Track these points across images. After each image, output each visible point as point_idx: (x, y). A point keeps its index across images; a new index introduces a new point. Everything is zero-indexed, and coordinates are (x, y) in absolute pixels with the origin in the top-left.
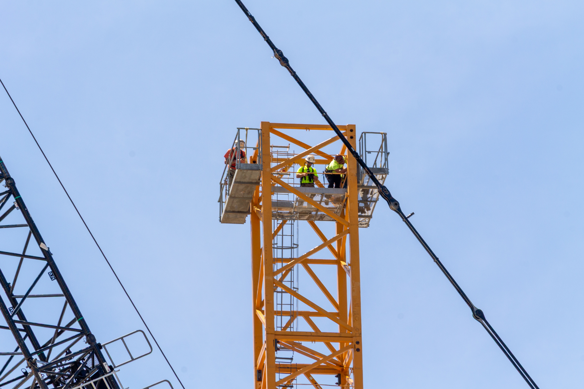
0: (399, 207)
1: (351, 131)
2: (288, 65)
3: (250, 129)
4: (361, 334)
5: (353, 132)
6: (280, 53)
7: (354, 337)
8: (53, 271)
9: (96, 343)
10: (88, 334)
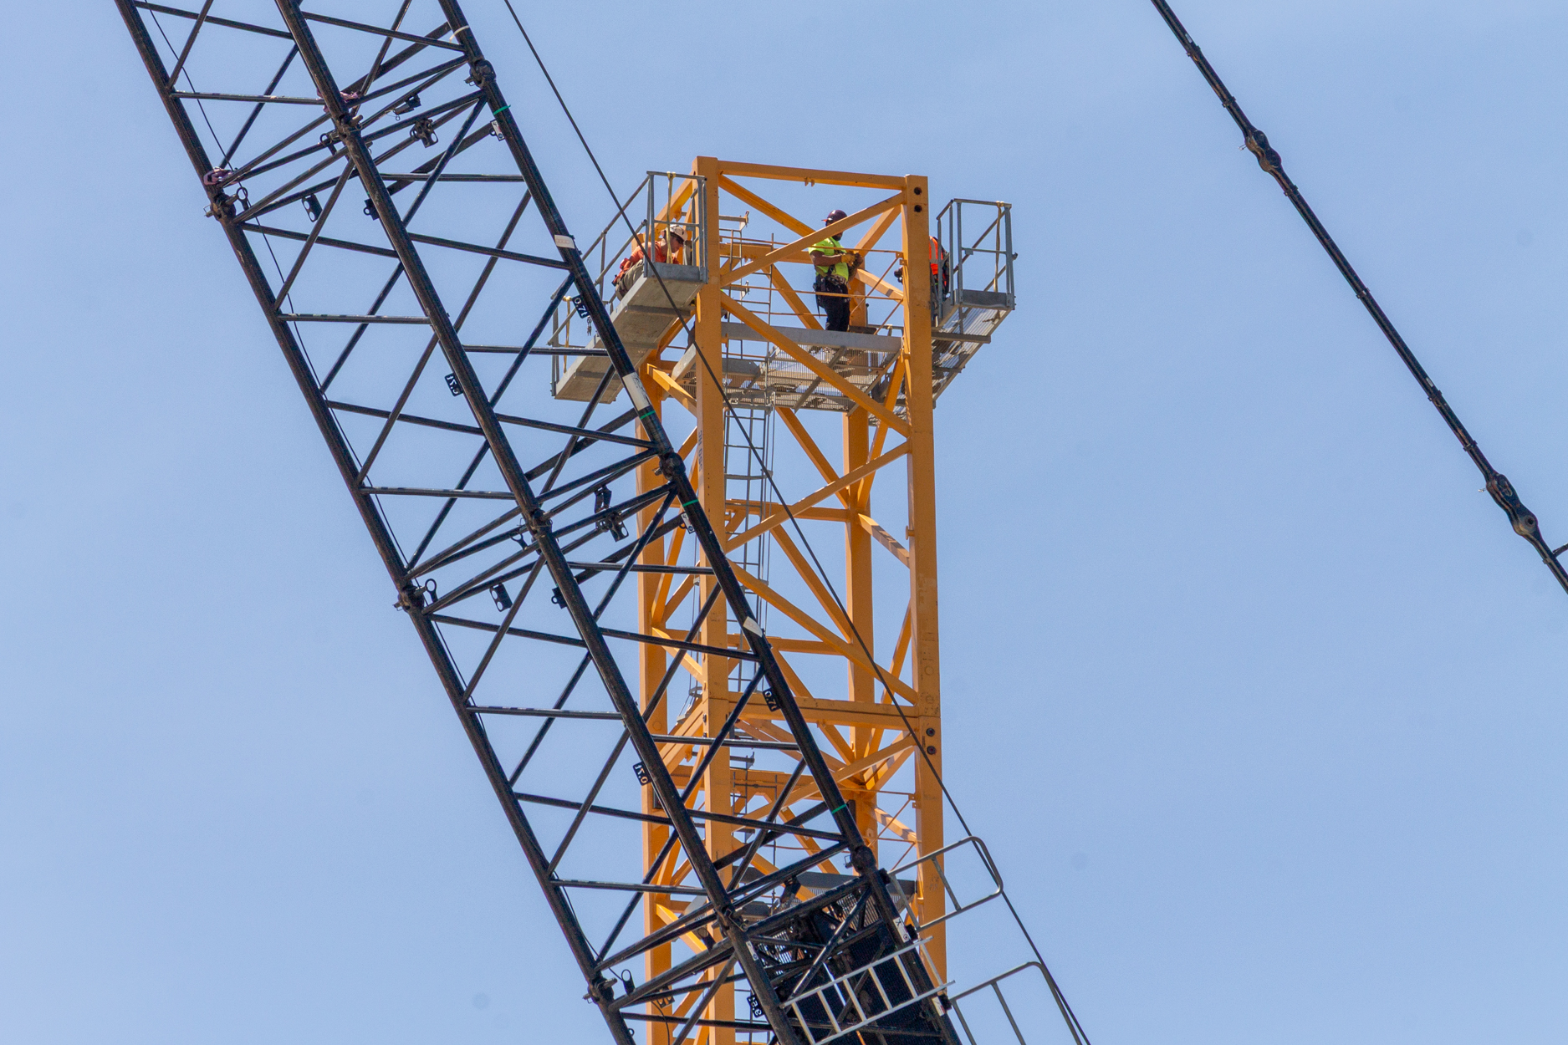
0: (1536, 526)
1: (917, 191)
2: (1280, 170)
3: (678, 176)
4: (938, 710)
5: (922, 195)
6: (1262, 140)
9: (875, 868)
10: (856, 846)
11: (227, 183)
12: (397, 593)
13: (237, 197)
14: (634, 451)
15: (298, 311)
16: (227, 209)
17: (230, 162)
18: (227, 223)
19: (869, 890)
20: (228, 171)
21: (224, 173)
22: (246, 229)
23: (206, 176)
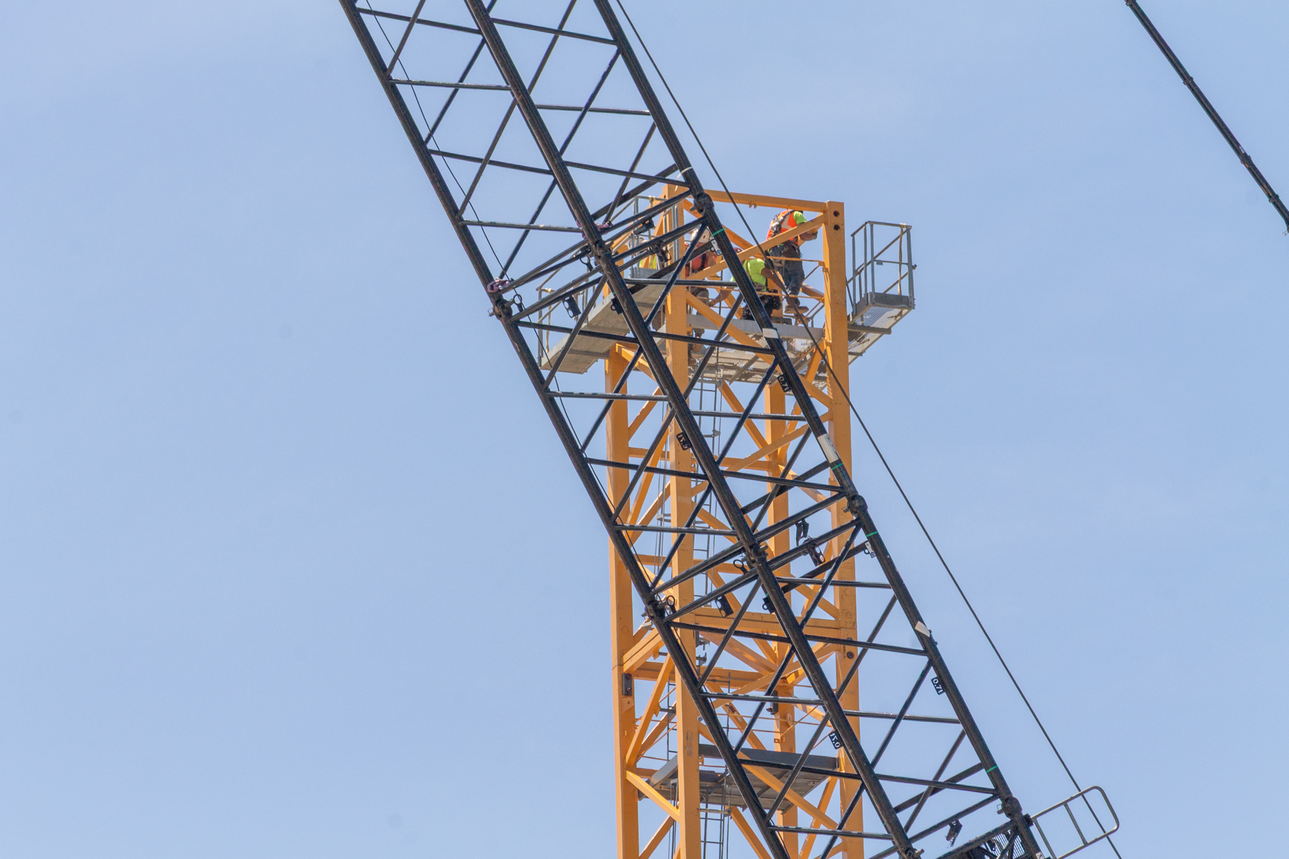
1: (836, 214)
4: (855, 623)
5: (839, 217)
7: (842, 630)
8: (939, 677)
9: (1021, 814)
10: (1006, 797)
11: (506, 290)
12: (644, 606)
13: (513, 302)
14: (827, 494)
15: (563, 389)
16: (505, 310)
17: (507, 273)
18: (505, 321)
19: (1016, 831)
20: (505, 281)
21: (503, 283)
22: (522, 326)
23: (489, 286)
